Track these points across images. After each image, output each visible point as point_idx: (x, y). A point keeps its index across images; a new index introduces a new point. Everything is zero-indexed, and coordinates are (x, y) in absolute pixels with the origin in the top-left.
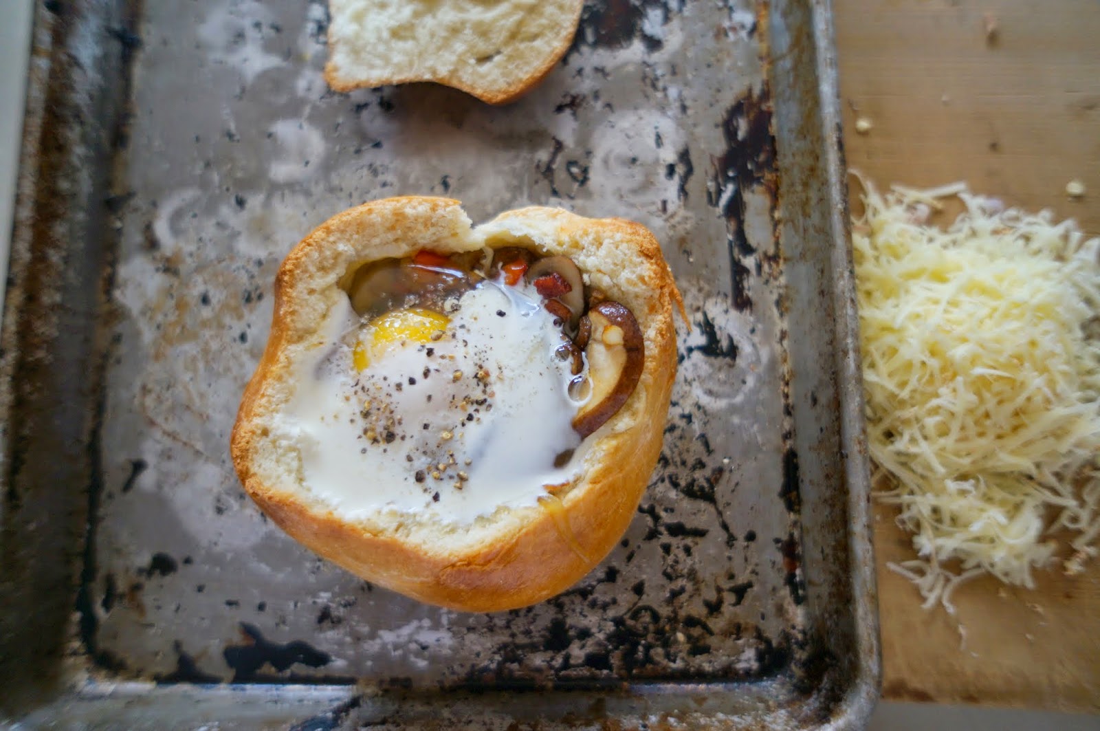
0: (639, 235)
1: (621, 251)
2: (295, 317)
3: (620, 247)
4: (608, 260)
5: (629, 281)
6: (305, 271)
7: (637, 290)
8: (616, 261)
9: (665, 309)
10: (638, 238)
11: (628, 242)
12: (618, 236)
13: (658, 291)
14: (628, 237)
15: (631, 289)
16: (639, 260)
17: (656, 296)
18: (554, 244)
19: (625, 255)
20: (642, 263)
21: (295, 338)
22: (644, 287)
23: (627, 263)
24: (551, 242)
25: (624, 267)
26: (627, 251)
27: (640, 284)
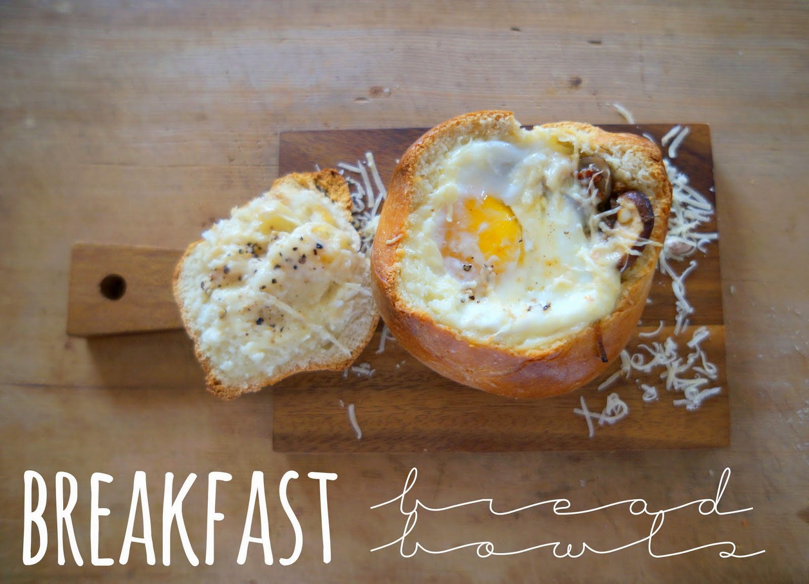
0: (649, 147)
1: (637, 157)
2: (414, 196)
3: (637, 155)
4: (630, 164)
5: (644, 177)
6: (419, 164)
7: (649, 182)
8: (635, 164)
9: (667, 195)
10: (648, 149)
11: (643, 151)
12: (635, 147)
13: (662, 183)
14: (642, 148)
15: (645, 181)
16: (650, 162)
17: (661, 186)
18: (588, 149)
19: (640, 160)
20: (652, 165)
21: (412, 209)
22: (653, 180)
23: (642, 166)
24: (586, 147)
25: (640, 168)
26: (641, 158)
27: (651, 179)
